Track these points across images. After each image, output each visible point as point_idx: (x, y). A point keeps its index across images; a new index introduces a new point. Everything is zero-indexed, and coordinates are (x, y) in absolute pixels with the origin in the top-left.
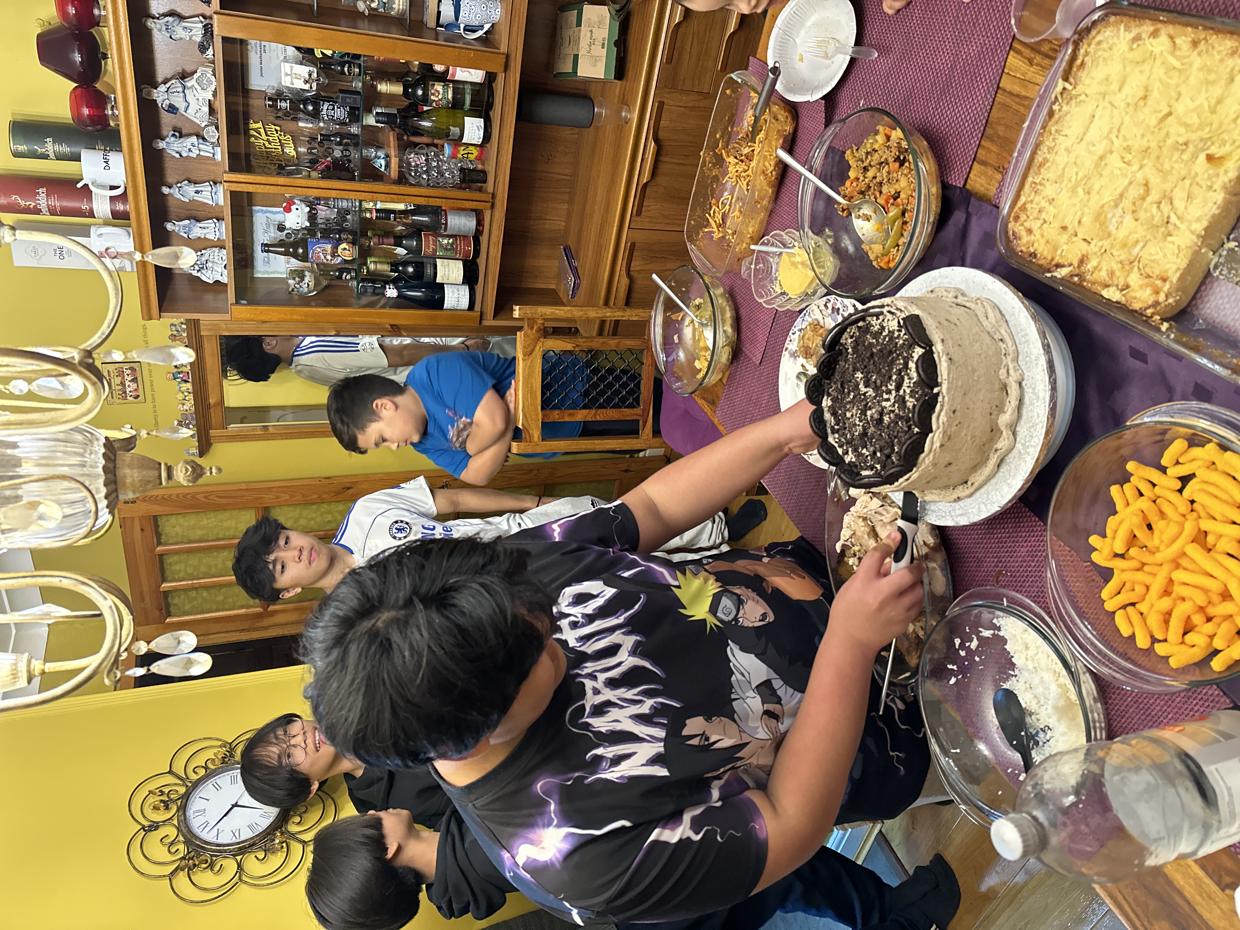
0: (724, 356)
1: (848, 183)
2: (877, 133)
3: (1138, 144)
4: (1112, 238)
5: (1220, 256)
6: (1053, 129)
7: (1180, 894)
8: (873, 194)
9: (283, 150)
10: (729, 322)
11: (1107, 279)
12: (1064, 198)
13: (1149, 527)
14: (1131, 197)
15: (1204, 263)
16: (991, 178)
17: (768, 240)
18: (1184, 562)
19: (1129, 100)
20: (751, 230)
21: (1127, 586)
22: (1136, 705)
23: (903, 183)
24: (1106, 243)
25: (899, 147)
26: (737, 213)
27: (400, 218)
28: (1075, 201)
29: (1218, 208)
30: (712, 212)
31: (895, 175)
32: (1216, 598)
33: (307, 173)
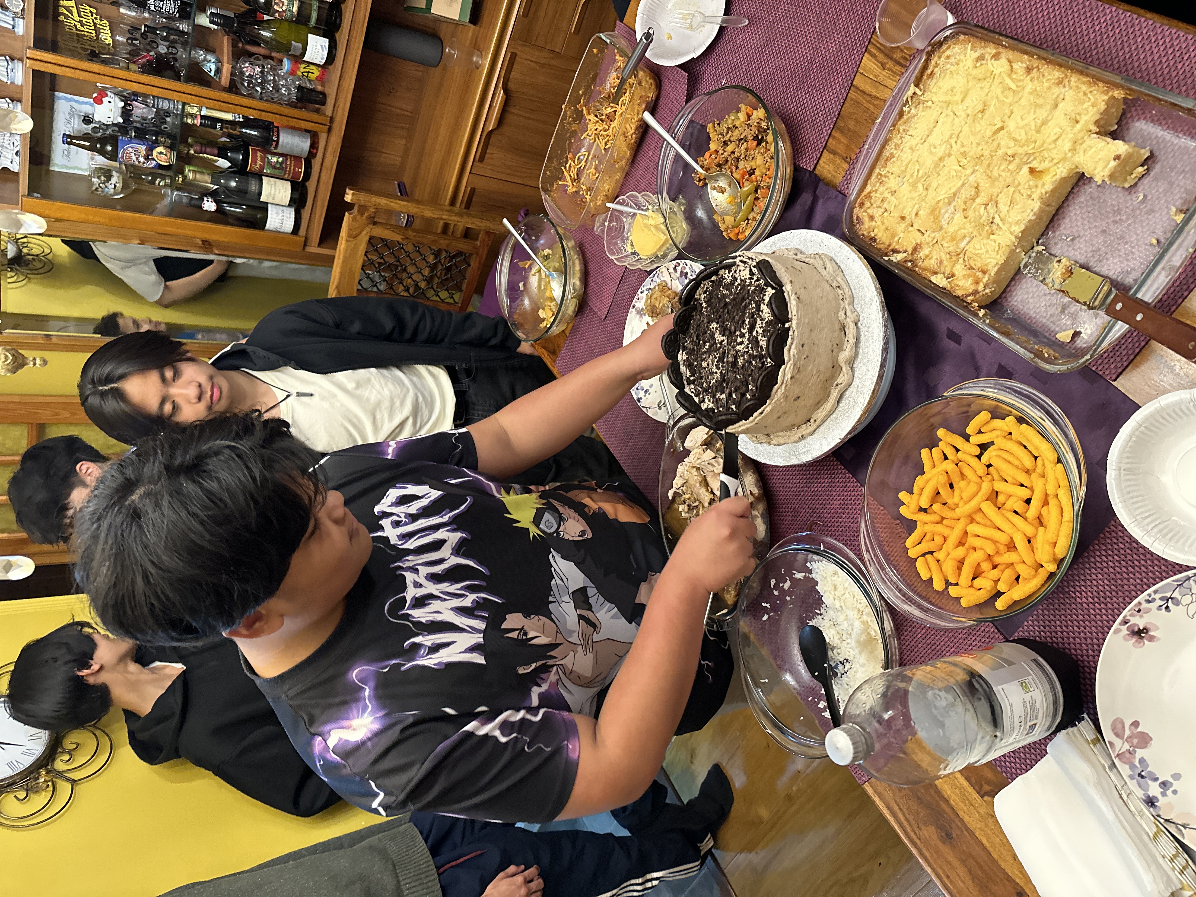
0: (571, 307)
1: (707, 154)
2: (739, 110)
3: (974, 151)
4: (943, 231)
5: (1030, 257)
6: (901, 128)
7: (947, 801)
8: (729, 168)
9: (97, 36)
10: (578, 275)
11: (936, 267)
12: (905, 190)
13: (951, 486)
14: (964, 196)
15: (1017, 261)
16: (838, 167)
17: (624, 200)
18: (978, 517)
19: (969, 111)
20: (607, 187)
21: (927, 537)
22: (924, 641)
23: (759, 161)
24: (938, 235)
25: (759, 127)
26: (592, 170)
27: (227, 128)
28: (915, 195)
29: (1034, 214)
30: (568, 166)
31: (752, 152)
32: (1003, 549)
33: (125, 65)
